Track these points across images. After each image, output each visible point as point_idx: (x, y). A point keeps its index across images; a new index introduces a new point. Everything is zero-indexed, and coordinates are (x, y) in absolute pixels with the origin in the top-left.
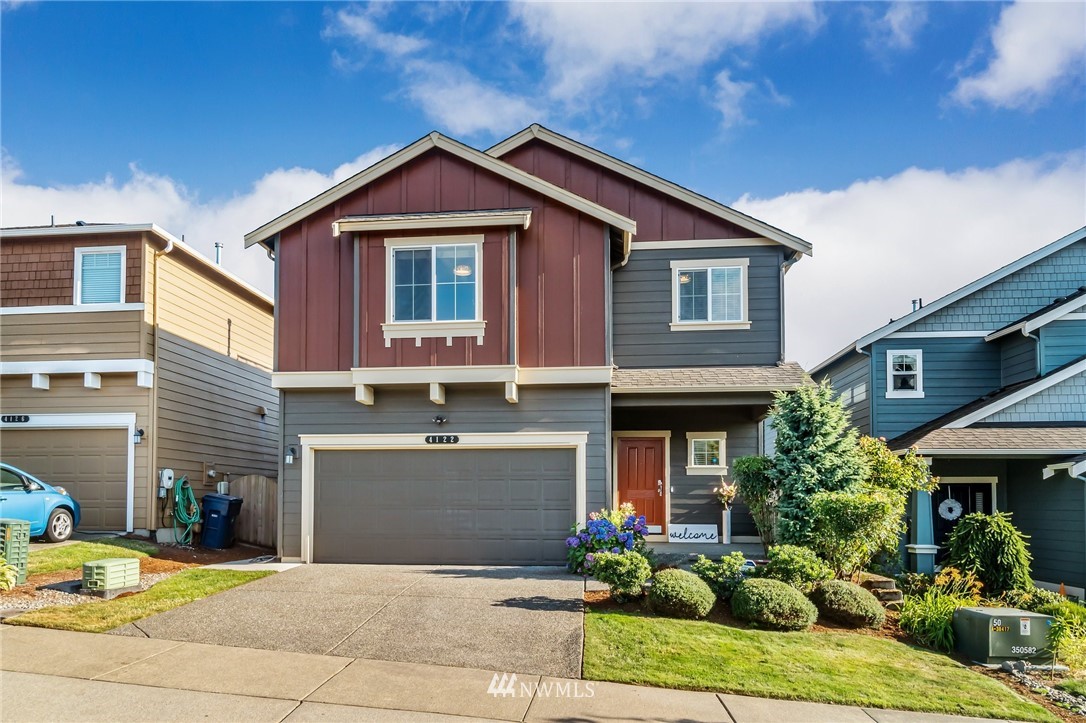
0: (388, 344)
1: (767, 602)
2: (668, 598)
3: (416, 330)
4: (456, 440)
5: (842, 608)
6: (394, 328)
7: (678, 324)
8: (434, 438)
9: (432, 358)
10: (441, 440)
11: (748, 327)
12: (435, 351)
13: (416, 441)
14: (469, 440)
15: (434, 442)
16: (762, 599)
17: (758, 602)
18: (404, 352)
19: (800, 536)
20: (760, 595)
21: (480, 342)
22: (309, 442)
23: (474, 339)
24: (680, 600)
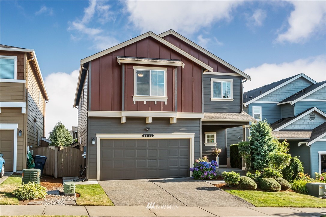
0: (135, 103)
1: (272, 184)
2: (247, 184)
3: (144, 98)
4: (153, 136)
5: (283, 185)
6: (137, 97)
7: (213, 99)
8: (145, 135)
9: (150, 108)
10: (148, 136)
11: (233, 101)
12: (150, 106)
13: (139, 136)
14: (157, 136)
15: (145, 136)
16: (270, 184)
17: (269, 184)
18: (140, 106)
19: (262, 165)
20: (269, 182)
21: (166, 104)
22: (100, 136)
23: (164, 102)
24: (251, 185)
